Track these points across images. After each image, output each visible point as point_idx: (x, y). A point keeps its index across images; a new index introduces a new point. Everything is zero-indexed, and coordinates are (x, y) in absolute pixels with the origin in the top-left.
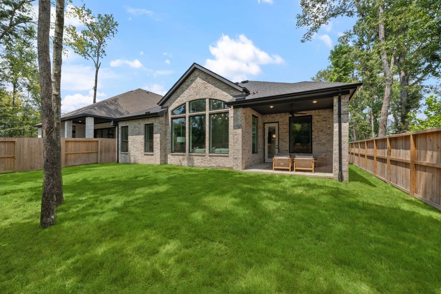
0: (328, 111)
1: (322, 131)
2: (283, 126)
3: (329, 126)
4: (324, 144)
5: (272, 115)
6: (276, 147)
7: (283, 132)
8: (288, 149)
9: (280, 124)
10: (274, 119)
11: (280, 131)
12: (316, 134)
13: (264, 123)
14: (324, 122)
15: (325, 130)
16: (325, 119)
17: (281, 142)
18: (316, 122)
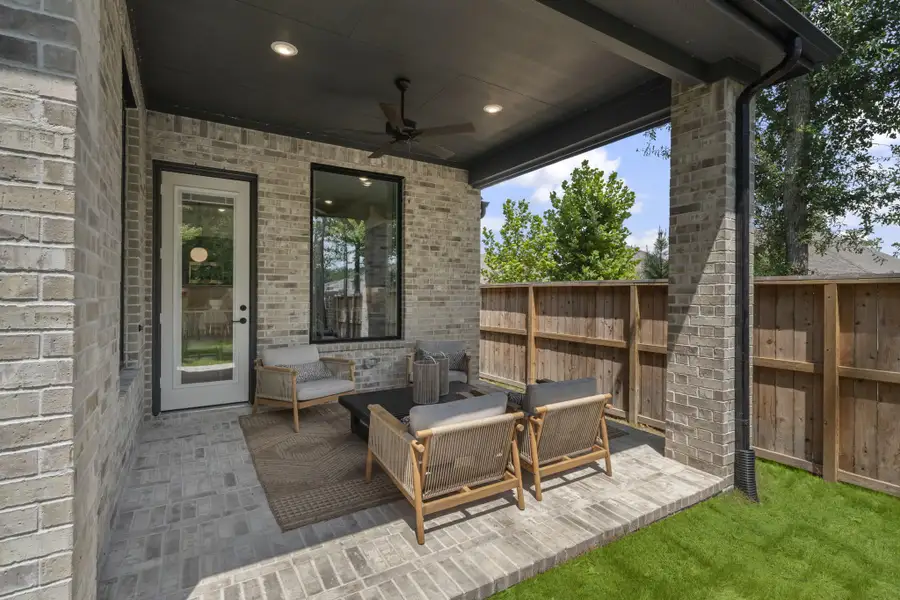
0: (454, 175)
1: (437, 249)
2: (285, 204)
3: (455, 234)
4: (441, 301)
5: (219, 130)
6: (238, 314)
7: (282, 233)
8: (304, 321)
9: (262, 187)
10: (229, 154)
11: (263, 230)
12: (418, 259)
13: (159, 167)
14: (440, 215)
15: (443, 243)
16: (446, 204)
17: (267, 291)
18: (417, 210)
